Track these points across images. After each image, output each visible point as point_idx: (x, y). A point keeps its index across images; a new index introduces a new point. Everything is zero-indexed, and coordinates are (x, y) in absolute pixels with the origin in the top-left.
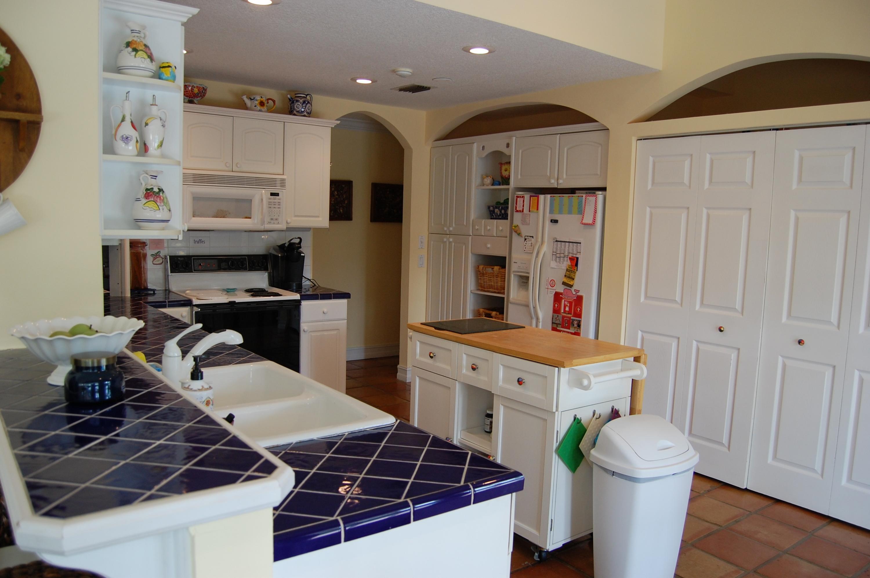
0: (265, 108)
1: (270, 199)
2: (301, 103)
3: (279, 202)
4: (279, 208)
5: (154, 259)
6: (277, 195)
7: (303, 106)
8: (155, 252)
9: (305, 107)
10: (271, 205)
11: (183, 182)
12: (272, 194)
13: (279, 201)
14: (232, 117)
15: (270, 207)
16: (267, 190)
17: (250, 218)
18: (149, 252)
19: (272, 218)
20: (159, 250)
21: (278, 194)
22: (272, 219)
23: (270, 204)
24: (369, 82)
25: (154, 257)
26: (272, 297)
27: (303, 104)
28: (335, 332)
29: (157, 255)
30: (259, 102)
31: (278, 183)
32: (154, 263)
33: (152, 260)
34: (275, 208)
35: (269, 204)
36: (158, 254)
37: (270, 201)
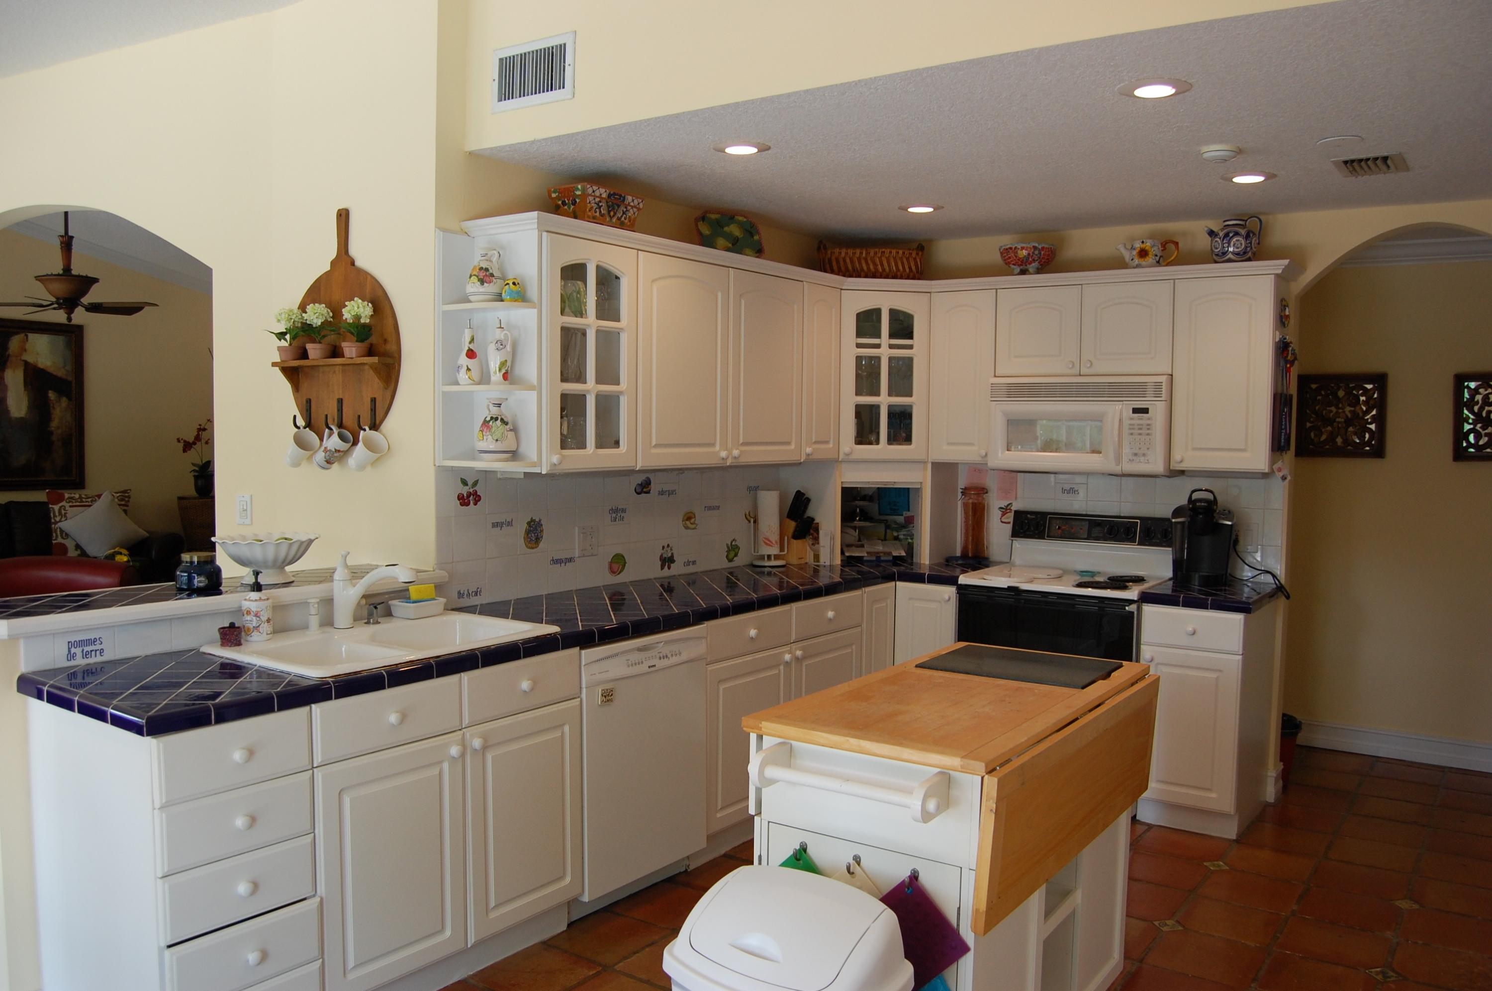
0: (1150, 260)
1: (1132, 419)
2: (1220, 238)
3: (1149, 425)
4: (1148, 434)
5: (1003, 515)
6: (1145, 411)
7: (1224, 242)
8: (1003, 504)
9: (1227, 245)
10: (1133, 429)
11: (991, 397)
12: (1136, 411)
13: (1148, 422)
14: (1080, 286)
15: (1132, 434)
16: (1126, 404)
17: (1100, 453)
18: (995, 503)
19: (1136, 452)
20: (1009, 502)
21: (1148, 409)
22: (1136, 454)
23: (1131, 427)
24: (1260, 179)
25: (1003, 512)
26: (1090, 589)
27: (1223, 240)
28: (1214, 675)
29: (1006, 509)
30: (1137, 251)
31: (1150, 391)
32: (1003, 520)
33: (1000, 515)
34: (1140, 434)
35: (1130, 429)
36: (1008, 508)
37: (1132, 422)
